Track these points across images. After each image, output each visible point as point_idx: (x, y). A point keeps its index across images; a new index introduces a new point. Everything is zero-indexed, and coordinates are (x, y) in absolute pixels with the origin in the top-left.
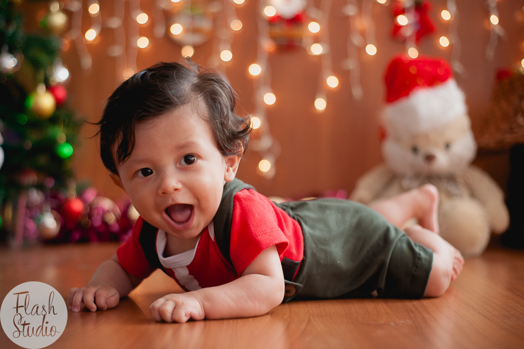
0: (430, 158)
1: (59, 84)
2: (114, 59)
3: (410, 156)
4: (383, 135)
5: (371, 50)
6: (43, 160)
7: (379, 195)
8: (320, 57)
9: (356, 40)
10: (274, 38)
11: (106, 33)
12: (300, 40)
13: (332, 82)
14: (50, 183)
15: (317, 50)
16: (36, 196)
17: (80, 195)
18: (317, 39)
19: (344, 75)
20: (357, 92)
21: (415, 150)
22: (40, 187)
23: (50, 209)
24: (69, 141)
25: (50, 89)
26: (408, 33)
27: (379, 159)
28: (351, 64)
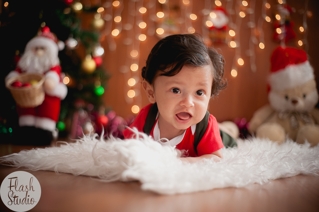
0: (295, 102)
1: (98, 57)
2: (126, 46)
3: (283, 101)
4: (269, 89)
5: (262, 46)
6: (88, 95)
7: (266, 121)
8: (234, 48)
9: (254, 40)
10: (211, 38)
11: (124, 33)
12: (224, 39)
13: (241, 62)
14: (91, 107)
15: (233, 45)
16: (83, 114)
17: (106, 114)
18: (233, 39)
19: (247, 59)
20: (254, 68)
21: (287, 97)
22: (85, 109)
23: (91, 121)
24: (103, 85)
25: (94, 58)
26: (282, 38)
27: (266, 102)
28: (251, 53)
